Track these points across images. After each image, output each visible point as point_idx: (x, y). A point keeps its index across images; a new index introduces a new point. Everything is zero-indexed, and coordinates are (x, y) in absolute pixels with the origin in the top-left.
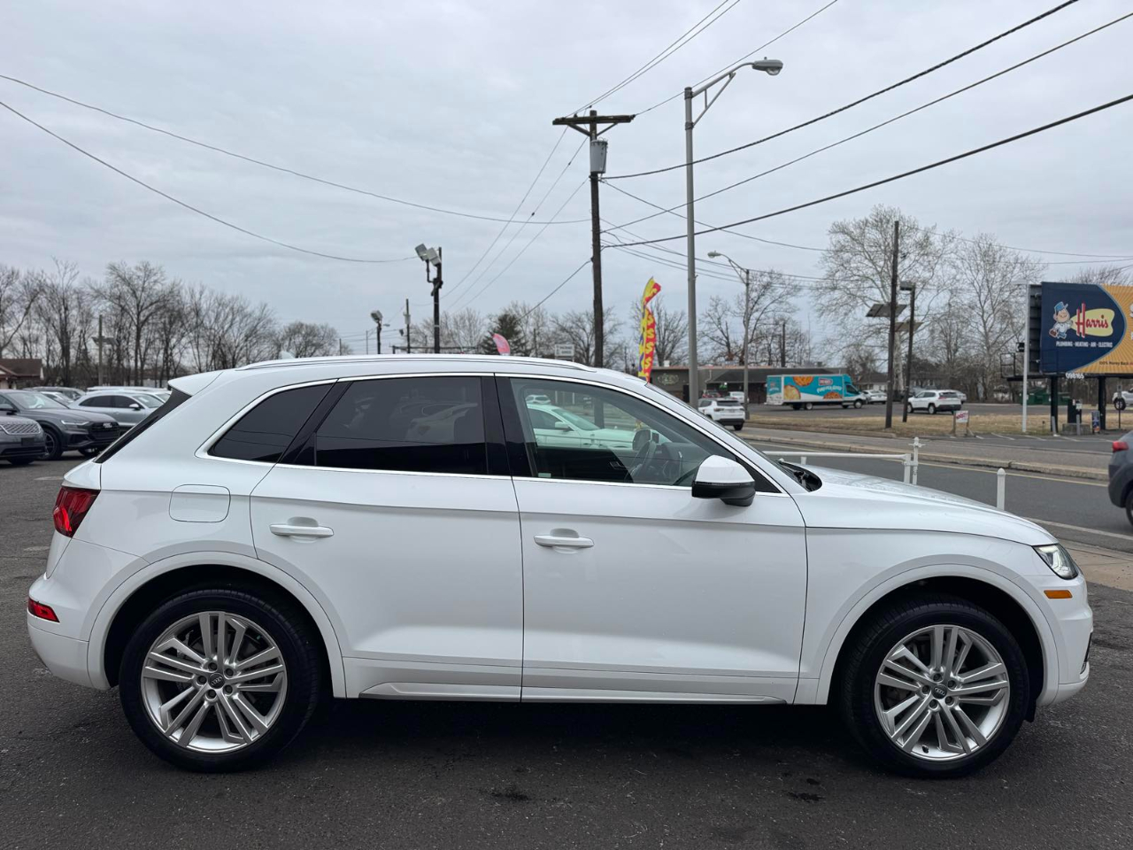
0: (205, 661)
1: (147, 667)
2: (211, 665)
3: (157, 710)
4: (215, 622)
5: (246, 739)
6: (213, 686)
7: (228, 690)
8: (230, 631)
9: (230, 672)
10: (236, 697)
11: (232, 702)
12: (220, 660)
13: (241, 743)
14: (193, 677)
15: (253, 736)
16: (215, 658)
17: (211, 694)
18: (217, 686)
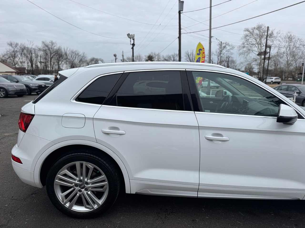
0: (78, 179)
1: (56, 180)
2: (80, 181)
3: (60, 195)
4: (82, 165)
5: (93, 208)
6: (81, 188)
7: (86, 190)
8: (88, 169)
9: (87, 183)
10: (89, 193)
11: (87, 194)
12: (84, 179)
13: (91, 209)
14: (73, 184)
15: (96, 207)
16: (82, 178)
17: (80, 191)
18: (82, 188)
